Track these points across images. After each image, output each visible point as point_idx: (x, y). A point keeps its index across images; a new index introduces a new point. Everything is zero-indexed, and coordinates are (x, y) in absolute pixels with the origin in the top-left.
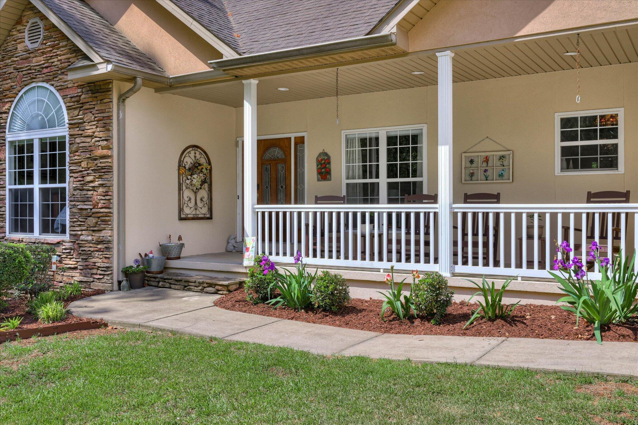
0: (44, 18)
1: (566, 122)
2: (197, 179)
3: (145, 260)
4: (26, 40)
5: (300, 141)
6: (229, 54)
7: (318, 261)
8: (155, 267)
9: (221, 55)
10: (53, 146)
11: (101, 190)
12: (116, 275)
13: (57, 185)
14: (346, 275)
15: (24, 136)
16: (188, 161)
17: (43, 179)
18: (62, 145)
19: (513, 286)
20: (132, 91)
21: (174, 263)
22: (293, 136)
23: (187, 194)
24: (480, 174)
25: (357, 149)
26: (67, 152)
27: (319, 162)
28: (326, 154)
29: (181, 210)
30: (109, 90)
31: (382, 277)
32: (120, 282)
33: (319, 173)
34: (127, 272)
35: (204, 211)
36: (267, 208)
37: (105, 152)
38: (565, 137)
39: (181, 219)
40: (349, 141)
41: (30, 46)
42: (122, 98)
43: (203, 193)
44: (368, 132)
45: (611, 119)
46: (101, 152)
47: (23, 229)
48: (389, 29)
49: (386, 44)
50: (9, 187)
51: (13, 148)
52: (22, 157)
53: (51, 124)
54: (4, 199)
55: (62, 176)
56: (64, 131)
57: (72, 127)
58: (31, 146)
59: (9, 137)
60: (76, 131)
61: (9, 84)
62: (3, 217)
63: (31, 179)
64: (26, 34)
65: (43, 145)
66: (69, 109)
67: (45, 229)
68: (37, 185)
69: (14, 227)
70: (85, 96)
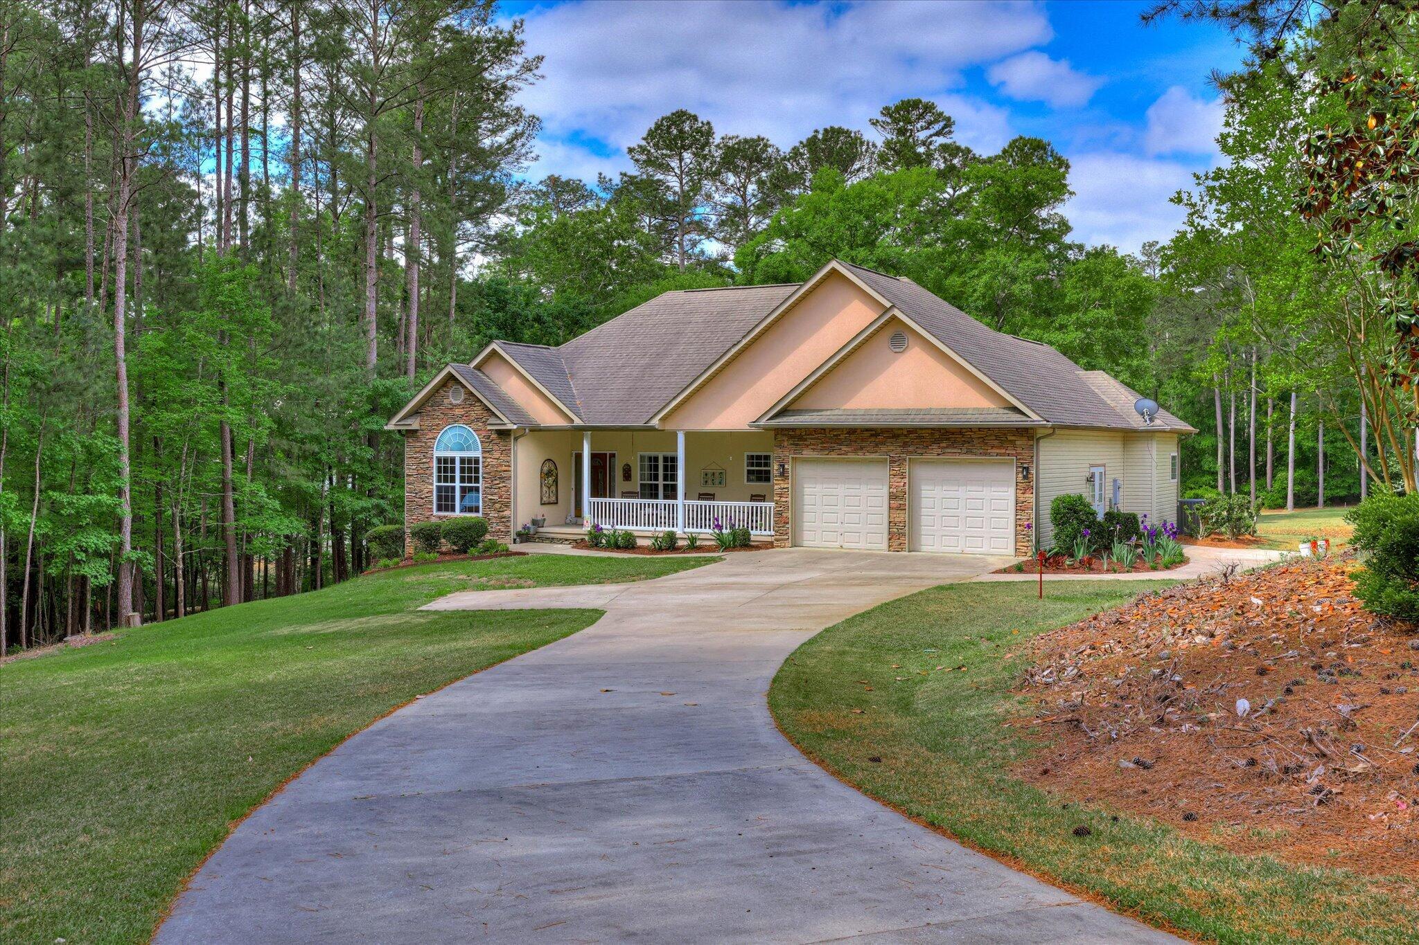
0: (464, 386)
1: (750, 458)
2: (551, 479)
3: (525, 527)
4: (450, 397)
5: (613, 456)
6: (578, 422)
7: (623, 527)
8: (532, 531)
9: (572, 421)
10: (470, 461)
11: (503, 488)
12: (513, 535)
13: (473, 485)
14: (636, 534)
15: (449, 454)
16: (546, 469)
17: (462, 480)
18: (477, 461)
19: (702, 536)
20: (522, 436)
21: (541, 530)
22: (608, 453)
23: (545, 489)
24: (710, 482)
25: (647, 463)
26: (481, 466)
27: (624, 470)
28: (628, 465)
29: (542, 499)
30: (510, 435)
31: (649, 534)
32: (515, 540)
33: (624, 476)
34: (519, 534)
35: (553, 499)
36: (596, 500)
37: (506, 468)
38: (749, 464)
39: (542, 504)
40: (642, 458)
41: (454, 402)
42: (516, 439)
43: (553, 488)
44: (653, 454)
45: (767, 457)
46: (504, 468)
47: (447, 510)
48: (655, 422)
49: (652, 429)
50: (435, 484)
51: (439, 460)
52: (446, 466)
53: (469, 449)
54: (431, 492)
55: (477, 480)
56: (477, 454)
57: (484, 452)
58: (453, 460)
59: (436, 454)
60: (487, 455)
61: (437, 422)
62: (431, 502)
63: (453, 480)
64: (450, 394)
65: (462, 460)
66: (482, 442)
67: (464, 509)
68: (458, 484)
69: (440, 508)
70: (494, 436)
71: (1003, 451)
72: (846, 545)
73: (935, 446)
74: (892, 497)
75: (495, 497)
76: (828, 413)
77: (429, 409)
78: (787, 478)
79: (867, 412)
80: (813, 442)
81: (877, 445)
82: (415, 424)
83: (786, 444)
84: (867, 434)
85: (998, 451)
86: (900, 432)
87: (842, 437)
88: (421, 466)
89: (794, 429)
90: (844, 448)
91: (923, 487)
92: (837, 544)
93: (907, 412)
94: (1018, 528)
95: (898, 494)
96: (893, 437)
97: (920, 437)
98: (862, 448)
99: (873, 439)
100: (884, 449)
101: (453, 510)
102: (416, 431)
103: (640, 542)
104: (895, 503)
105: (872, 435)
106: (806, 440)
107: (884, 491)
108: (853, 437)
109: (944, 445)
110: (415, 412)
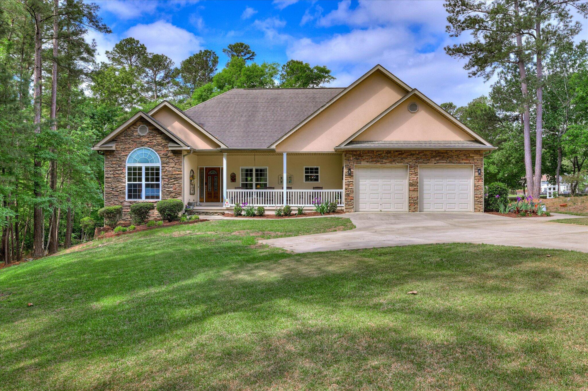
1: (306, 169)
3: (186, 207)
4: (139, 131)
6: (223, 147)
9: (220, 146)
10: (152, 169)
11: (177, 185)
12: (183, 211)
13: (155, 183)
14: (265, 208)
15: (138, 165)
16: (191, 175)
17: (147, 180)
18: (158, 169)
19: (305, 208)
20: (187, 154)
22: (221, 167)
23: (191, 186)
25: (245, 172)
26: (160, 171)
27: (231, 176)
28: (234, 174)
29: (190, 191)
30: (181, 153)
31: (274, 208)
32: (184, 214)
33: (231, 180)
34: (186, 211)
35: (193, 191)
37: (179, 172)
38: (306, 173)
39: (191, 194)
40: (242, 170)
41: (141, 134)
42: (184, 156)
45: (317, 169)
46: (177, 173)
47: (135, 197)
48: (273, 147)
49: (273, 151)
50: (127, 182)
51: (129, 169)
52: (135, 173)
53: (152, 162)
54: (125, 187)
55: (158, 180)
56: (159, 164)
57: (163, 163)
58: (140, 169)
59: (128, 165)
60: (165, 165)
61: (128, 146)
62: (124, 193)
63: (140, 180)
64: (138, 129)
65: (147, 169)
66: (161, 158)
67: (147, 197)
68: (144, 182)
69: (130, 197)
70: (170, 154)
71: (468, 161)
72: (383, 210)
73: (433, 159)
74: (411, 185)
75: (171, 189)
76: (377, 142)
77: (123, 138)
78: (352, 176)
79: (398, 143)
80: (367, 157)
81: (402, 159)
82: (113, 147)
83: (351, 159)
84: (397, 153)
85: (465, 161)
86: (414, 152)
87: (383, 155)
88: (117, 172)
89: (356, 151)
90: (384, 161)
91: (424, 180)
92: (379, 210)
93: (419, 142)
94: (476, 198)
95: (414, 183)
96: (411, 155)
97: (425, 155)
98: (394, 161)
99: (400, 156)
100: (406, 161)
101: (140, 197)
102: (113, 151)
103: (267, 213)
104: (412, 188)
105: (399, 154)
106: (362, 157)
107: (406, 182)
108: (389, 155)
109: (438, 159)
110: (113, 140)
